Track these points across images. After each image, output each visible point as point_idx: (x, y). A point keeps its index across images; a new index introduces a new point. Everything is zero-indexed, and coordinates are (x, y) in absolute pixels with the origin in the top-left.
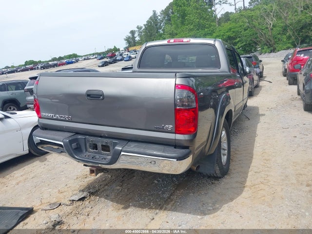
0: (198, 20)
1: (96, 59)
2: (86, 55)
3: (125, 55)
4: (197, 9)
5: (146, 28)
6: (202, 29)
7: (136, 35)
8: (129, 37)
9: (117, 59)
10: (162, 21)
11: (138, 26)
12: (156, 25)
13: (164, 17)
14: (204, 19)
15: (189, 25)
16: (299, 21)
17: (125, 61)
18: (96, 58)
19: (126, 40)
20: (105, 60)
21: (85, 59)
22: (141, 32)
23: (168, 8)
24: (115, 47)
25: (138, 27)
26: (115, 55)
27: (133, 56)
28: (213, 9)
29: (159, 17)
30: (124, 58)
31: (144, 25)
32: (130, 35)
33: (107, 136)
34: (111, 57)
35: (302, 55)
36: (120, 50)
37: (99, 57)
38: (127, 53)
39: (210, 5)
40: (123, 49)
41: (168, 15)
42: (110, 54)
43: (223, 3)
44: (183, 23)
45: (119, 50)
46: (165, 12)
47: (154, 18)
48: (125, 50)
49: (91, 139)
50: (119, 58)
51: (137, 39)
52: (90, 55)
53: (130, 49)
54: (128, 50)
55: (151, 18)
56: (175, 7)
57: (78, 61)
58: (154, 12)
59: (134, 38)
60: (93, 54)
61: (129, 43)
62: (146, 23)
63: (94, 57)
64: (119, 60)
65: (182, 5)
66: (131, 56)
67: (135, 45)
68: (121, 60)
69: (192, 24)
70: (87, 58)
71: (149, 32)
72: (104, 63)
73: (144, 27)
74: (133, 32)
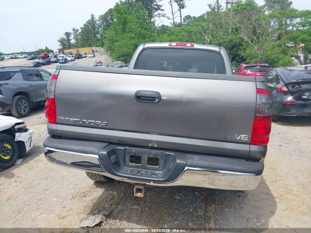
0: (139, 29)
1: (26, 59)
2: (13, 54)
3: (60, 57)
4: (139, 19)
5: (83, 32)
6: (143, 39)
7: (72, 37)
8: (64, 39)
9: (51, 60)
10: (100, 26)
11: (74, 28)
12: (94, 30)
13: (103, 23)
14: (145, 29)
15: (130, 33)
16: (231, 40)
17: (60, 63)
18: (25, 57)
19: (60, 41)
20: (37, 60)
21: (11, 58)
22: (77, 35)
23: (107, 14)
24: (47, 47)
25: (74, 30)
26: (49, 56)
27: (69, 59)
28: (152, 20)
29: (97, 22)
30: (59, 60)
31: (81, 28)
32: (65, 37)
33: (156, 146)
34: (44, 58)
35: (249, 71)
36: (54, 51)
37: (29, 57)
38: (62, 55)
39: (149, 16)
40: (57, 51)
41: (107, 21)
42: (42, 55)
43: (162, 16)
44: (123, 30)
45: (52, 51)
46: (104, 18)
47: (92, 22)
48: (60, 52)
49: (134, 150)
50: (53, 59)
51: (73, 41)
52: (19, 53)
53: (65, 51)
54: (63, 52)
55: (88, 22)
56: (116, 14)
57: (3, 60)
58: (93, 16)
59: (69, 40)
60: (22, 53)
61: (63, 46)
62: (83, 26)
63: (23, 56)
64: (53, 62)
65: (124, 13)
66: (67, 58)
67: (70, 48)
68: (56, 62)
69: (133, 32)
70: (14, 57)
71: (86, 36)
72: (36, 64)
73: (80, 30)
74: (68, 34)
